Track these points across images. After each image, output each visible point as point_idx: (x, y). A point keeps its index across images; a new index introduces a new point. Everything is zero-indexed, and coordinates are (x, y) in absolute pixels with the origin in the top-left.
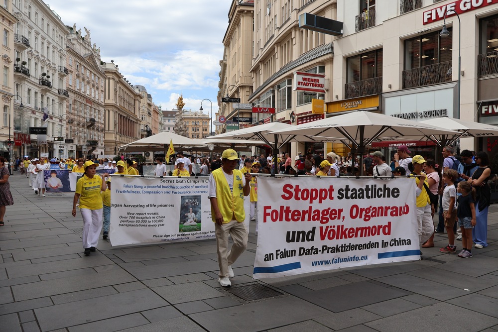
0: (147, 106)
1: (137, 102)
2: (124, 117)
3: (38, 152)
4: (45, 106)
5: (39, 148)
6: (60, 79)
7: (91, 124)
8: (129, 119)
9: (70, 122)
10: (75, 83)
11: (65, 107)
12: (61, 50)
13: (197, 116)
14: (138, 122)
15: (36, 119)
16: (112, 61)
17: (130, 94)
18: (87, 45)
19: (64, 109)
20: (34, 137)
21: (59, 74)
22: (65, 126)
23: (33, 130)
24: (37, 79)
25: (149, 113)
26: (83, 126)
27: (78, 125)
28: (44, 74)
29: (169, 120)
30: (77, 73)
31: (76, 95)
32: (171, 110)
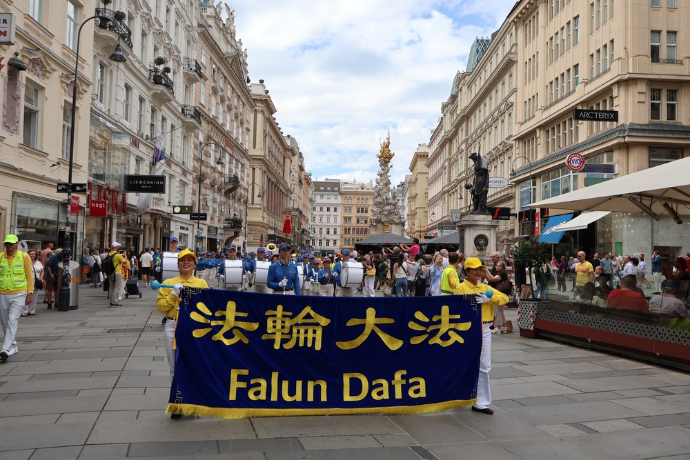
0: (297, 169)
1: (288, 161)
2: (273, 183)
3: (141, 237)
4: (158, 134)
5: (142, 227)
6: (187, 87)
7: (232, 188)
8: (278, 188)
9: (200, 179)
10: (210, 103)
11: (193, 146)
12: (189, 26)
13: (365, 190)
14: (289, 194)
15: (139, 160)
16: (262, 82)
17: (279, 146)
18: (229, 37)
19: (191, 152)
20: (133, 199)
21: (185, 74)
22: (191, 186)
23: (134, 183)
24: (144, 67)
25: (300, 182)
26: (220, 190)
27: (212, 186)
28: (160, 61)
29: (322, 196)
30: (213, 84)
31: (210, 126)
32: (324, 181)
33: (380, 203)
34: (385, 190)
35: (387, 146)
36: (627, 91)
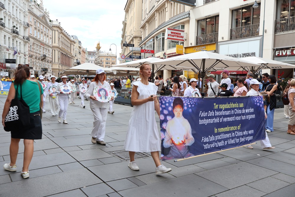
0: (78, 48)
1: (72, 46)
2: (64, 54)
3: (11, 74)
4: (15, 46)
5: (11, 72)
6: (24, 30)
7: (44, 58)
8: (67, 56)
9: (31, 56)
10: (34, 33)
11: (28, 47)
12: (24, 12)
13: (109, 55)
14: (73, 58)
15: (9, 54)
16: (57, 20)
17: (68, 40)
18: (41, 9)
19: (27, 49)
20: (8, 65)
21: (24, 27)
22: (28, 59)
23: (8, 61)
24: (10, 29)
25: (80, 53)
26: (39, 59)
27: (36, 58)
28: (14, 27)
29: (92, 57)
30: (35, 26)
31: (34, 40)
32: (93, 51)
33: (96, 63)
34: (98, 59)
35: (99, 44)
36: (136, 39)
